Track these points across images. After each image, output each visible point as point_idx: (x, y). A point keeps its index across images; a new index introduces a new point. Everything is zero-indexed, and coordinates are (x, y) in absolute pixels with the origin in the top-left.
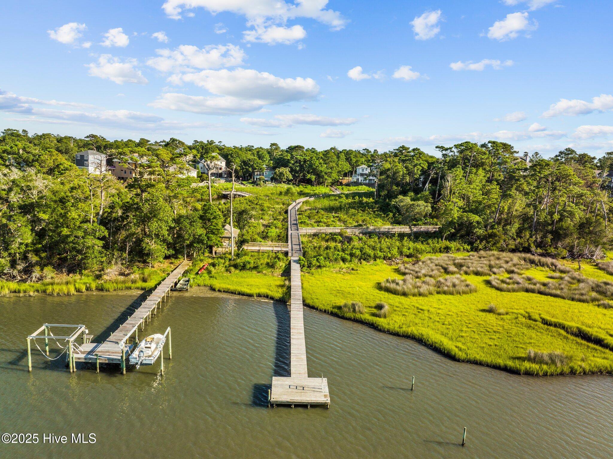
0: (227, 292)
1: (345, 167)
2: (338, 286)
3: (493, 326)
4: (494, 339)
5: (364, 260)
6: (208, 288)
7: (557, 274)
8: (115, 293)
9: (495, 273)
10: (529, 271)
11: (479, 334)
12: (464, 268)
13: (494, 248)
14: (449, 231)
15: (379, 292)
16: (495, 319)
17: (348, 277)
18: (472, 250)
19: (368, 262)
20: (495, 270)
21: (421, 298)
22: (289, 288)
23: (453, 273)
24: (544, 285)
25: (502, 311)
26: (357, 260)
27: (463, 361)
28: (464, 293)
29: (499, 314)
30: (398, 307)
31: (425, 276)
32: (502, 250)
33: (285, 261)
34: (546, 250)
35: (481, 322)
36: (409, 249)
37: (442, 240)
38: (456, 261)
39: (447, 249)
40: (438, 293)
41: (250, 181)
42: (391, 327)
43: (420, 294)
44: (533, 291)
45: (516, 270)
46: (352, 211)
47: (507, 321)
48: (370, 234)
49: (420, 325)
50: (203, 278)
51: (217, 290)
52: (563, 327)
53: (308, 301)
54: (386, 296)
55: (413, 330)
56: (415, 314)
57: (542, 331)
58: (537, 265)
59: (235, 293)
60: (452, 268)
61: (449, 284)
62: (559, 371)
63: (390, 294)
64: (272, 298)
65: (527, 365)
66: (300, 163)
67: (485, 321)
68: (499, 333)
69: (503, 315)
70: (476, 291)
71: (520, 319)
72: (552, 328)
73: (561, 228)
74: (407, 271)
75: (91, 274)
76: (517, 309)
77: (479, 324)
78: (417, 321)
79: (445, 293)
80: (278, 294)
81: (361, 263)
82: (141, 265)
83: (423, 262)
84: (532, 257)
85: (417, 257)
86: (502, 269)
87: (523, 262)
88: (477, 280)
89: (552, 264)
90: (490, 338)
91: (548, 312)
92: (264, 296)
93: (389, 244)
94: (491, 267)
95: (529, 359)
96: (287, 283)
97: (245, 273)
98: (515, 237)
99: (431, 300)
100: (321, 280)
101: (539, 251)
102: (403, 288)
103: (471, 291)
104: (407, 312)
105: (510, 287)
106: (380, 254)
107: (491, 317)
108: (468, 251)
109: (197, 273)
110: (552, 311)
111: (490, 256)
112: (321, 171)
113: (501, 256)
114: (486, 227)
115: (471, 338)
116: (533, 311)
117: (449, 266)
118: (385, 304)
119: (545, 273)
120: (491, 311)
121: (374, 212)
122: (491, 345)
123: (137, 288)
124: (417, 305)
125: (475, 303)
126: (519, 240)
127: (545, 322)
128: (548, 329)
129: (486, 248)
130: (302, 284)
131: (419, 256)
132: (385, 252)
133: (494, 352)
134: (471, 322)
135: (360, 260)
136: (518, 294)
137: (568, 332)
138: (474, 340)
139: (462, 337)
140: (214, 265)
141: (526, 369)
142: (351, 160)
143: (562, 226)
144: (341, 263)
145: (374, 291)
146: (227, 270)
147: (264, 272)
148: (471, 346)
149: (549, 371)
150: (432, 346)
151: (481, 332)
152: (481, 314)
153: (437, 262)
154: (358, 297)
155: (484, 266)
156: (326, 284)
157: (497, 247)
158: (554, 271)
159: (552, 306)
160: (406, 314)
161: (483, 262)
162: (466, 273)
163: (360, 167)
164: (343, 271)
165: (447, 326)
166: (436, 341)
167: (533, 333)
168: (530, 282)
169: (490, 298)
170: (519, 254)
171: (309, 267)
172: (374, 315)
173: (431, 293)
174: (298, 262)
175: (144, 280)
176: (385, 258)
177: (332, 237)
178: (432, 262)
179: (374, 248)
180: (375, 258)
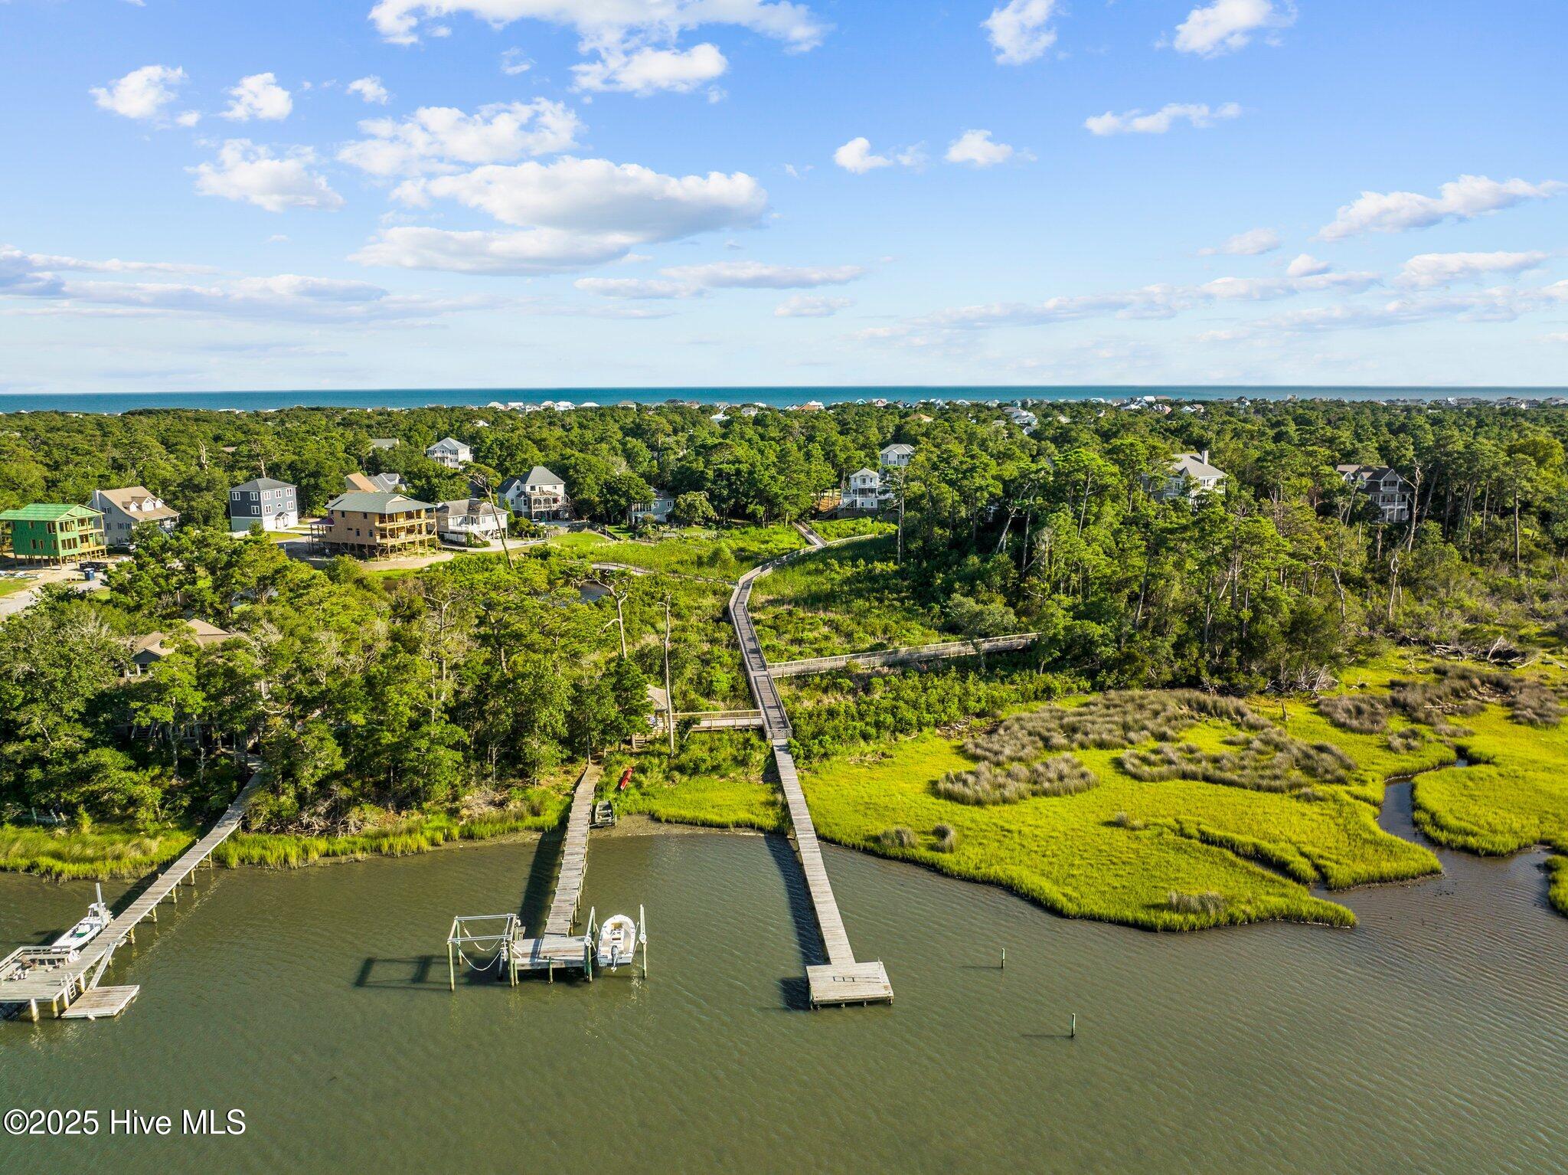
0: (681, 823)
1: (824, 476)
2: (865, 795)
3: (1121, 852)
4: (1122, 876)
5: (901, 732)
6: (646, 817)
7: (1242, 735)
8: (493, 842)
9: (1131, 742)
10: (1195, 730)
11: (1099, 869)
12: (1079, 736)
13: (1134, 682)
14: (1051, 654)
15: (935, 801)
16: (1125, 838)
17: (878, 772)
18: (1094, 688)
19: (908, 735)
20: (1132, 735)
21: (1007, 807)
22: (785, 807)
23: (1058, 748)
24: (1216, 760)
25: (1137, 823)
26: (888, 735)
27: (1074, 917)
28: (1078, 790)
29: (1133, 829)
30: (970, 829)
31: (1012, 759)
32: (1151, 686)
33: (764, 750)
34: (1229, 679)
35: (1103, 847)
36: (979, 701)
37: (1038, 673)
38: (1066, 720)
39: (1048, 693)
40: (1034, 794)
41: (623, 526)
42: (963, 868)
43: (1005, 801)
44: (1193, 777)
45: (1170, 732)
46: (859, 604)
47: (1145, 841)
48: (903, 665)
49: (1008, 860)
50: (631, 797)
51: (663, 820)
52: (1231, 845)
53: (822, 830)
54: (948, 809)
55: (996, 871)
56: (999, 841)
57: (1198, 855)
58: (1210, 714)
59: (696, 824)
60: (1059, 739)
61: (1052, 775)
62: (1212, 922)
63: (954, 804)
64: (761, 829)
65: (1166, 916)
66: (728, 480)
67: (1110, 844)
68: (1130, 864)
69: (1140, 829)
70: (1098, 786)
71: (1165, 836)
72: (1214, 849)
73: (1254, 636)
74: (979, 751)
75: (437, 808)
76: (1163, 816)
77: (1100, 851)
78: (1003, 853)
79: (1045, 793)
80: (769, 820)
81: (895, 740)
82: (519, 782)
83: (1006, 729)
84: (1203, 697)
85: (994, 716)
86: (1145, 732)
87: (1185, 710)
88: (1101, 759)
89: (1239, 712)
90: (1117, 875)
91: (1213, 819)
92: (747, 826)
93: (943, 694)
94: (1126, 727)
95: (1170, 907)
96: (779, 797)
97: (700, 782)
98: (1172, 658)
99: (1024, 810)
100: (833, 783)
101: (1217, 682)
102: (976, 791)
103: (1089, 786)
104: (985, 837)
105: (1155, 770)
106: (928, 717)
107: (1120, 835)
108: (1087, 693)
109: (618, 789)
110: (1220, 815)
111: (1126, 702)
112: (776, 494)
113: (1145, 702)
114: (1118, 641)
115: (1087, 876)
116: (1189, 818)
117: (1052, 733)
118: (949, 826)
119: (1221, 732)
120: (1119, 824)
121: (902, 601)
122: (1115, 888)
123: (529, 828)
124: (1001, 823)
125: (1096, 809)
126: (1178, 664)
127: (1206, 839)
128: (1207, 850)
129: (1119, 683)
130: (805, 796)
131: (999, 712)
132: (935, 712)
133: (1121, 899)
134: (1088, 847)
135: (894, 732)
136: (1170, 784)
137: (1238, 854)
138: (1091, 882)
139: (1073, 876)
140: (642, 770)
141: (1165, 922)
142: (835, 456)
143: (1257, 631)
144: (862, 743)
145: (929, 800)
146: (667, 778)
147: (732, 775)
148: (1087, 891)
149: (1198, 923)
150: (1027, 896)
151: (1103, 864)
152: (1105, 830)
153: (1029, 726)
154: (902, 814)
155: (1114, 727)
156: (845, 792)
157: (1140, 680)
158: (1238, 726)
159: (1222, 805)
160: (985, 841)
161: (1113, 719)
162: (1083, 746)
163: (858, 474)
164: (867, 758)
165: (1051, 859)
166: (1034, 887)
167: (1182, 861)
168: (1189, 756)
169: (1120, 796)
170: (1180, 693)
171: (807, 757)
172: (933, 848)
173: (1022, 797)
174: (787, 749)
175: (536, 812)
176: (937, 725)
177: (832, 681)
178: (1022, 728)
179: (915, 705)
180: (920, 726)
